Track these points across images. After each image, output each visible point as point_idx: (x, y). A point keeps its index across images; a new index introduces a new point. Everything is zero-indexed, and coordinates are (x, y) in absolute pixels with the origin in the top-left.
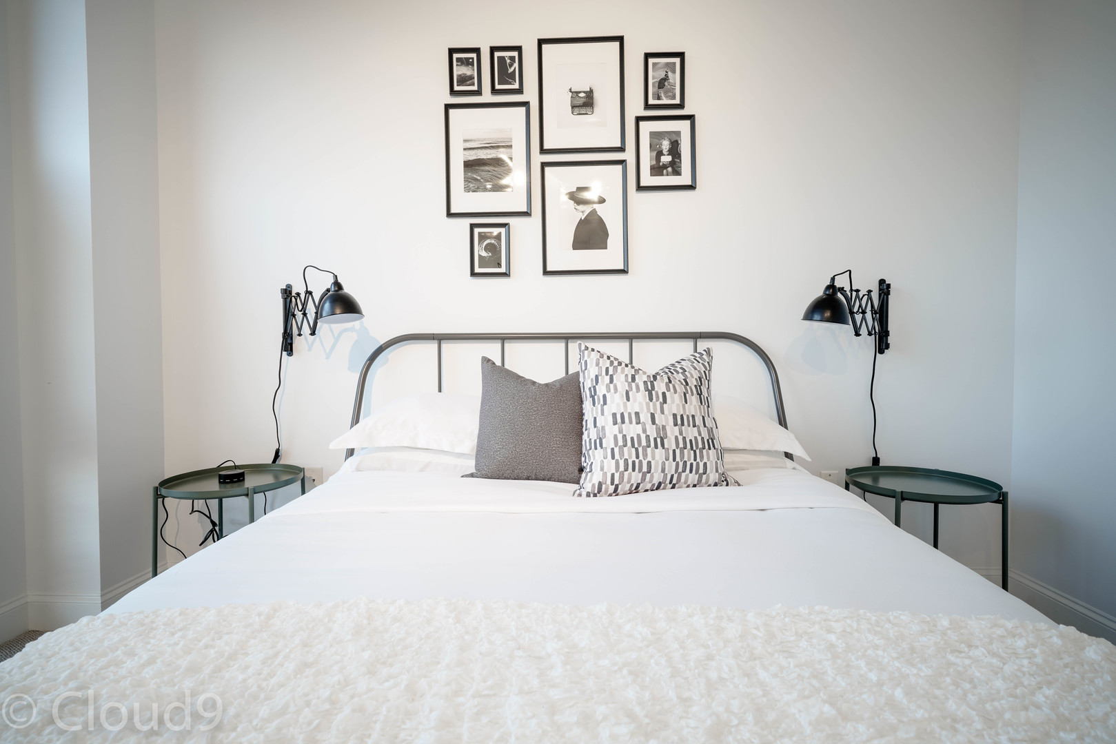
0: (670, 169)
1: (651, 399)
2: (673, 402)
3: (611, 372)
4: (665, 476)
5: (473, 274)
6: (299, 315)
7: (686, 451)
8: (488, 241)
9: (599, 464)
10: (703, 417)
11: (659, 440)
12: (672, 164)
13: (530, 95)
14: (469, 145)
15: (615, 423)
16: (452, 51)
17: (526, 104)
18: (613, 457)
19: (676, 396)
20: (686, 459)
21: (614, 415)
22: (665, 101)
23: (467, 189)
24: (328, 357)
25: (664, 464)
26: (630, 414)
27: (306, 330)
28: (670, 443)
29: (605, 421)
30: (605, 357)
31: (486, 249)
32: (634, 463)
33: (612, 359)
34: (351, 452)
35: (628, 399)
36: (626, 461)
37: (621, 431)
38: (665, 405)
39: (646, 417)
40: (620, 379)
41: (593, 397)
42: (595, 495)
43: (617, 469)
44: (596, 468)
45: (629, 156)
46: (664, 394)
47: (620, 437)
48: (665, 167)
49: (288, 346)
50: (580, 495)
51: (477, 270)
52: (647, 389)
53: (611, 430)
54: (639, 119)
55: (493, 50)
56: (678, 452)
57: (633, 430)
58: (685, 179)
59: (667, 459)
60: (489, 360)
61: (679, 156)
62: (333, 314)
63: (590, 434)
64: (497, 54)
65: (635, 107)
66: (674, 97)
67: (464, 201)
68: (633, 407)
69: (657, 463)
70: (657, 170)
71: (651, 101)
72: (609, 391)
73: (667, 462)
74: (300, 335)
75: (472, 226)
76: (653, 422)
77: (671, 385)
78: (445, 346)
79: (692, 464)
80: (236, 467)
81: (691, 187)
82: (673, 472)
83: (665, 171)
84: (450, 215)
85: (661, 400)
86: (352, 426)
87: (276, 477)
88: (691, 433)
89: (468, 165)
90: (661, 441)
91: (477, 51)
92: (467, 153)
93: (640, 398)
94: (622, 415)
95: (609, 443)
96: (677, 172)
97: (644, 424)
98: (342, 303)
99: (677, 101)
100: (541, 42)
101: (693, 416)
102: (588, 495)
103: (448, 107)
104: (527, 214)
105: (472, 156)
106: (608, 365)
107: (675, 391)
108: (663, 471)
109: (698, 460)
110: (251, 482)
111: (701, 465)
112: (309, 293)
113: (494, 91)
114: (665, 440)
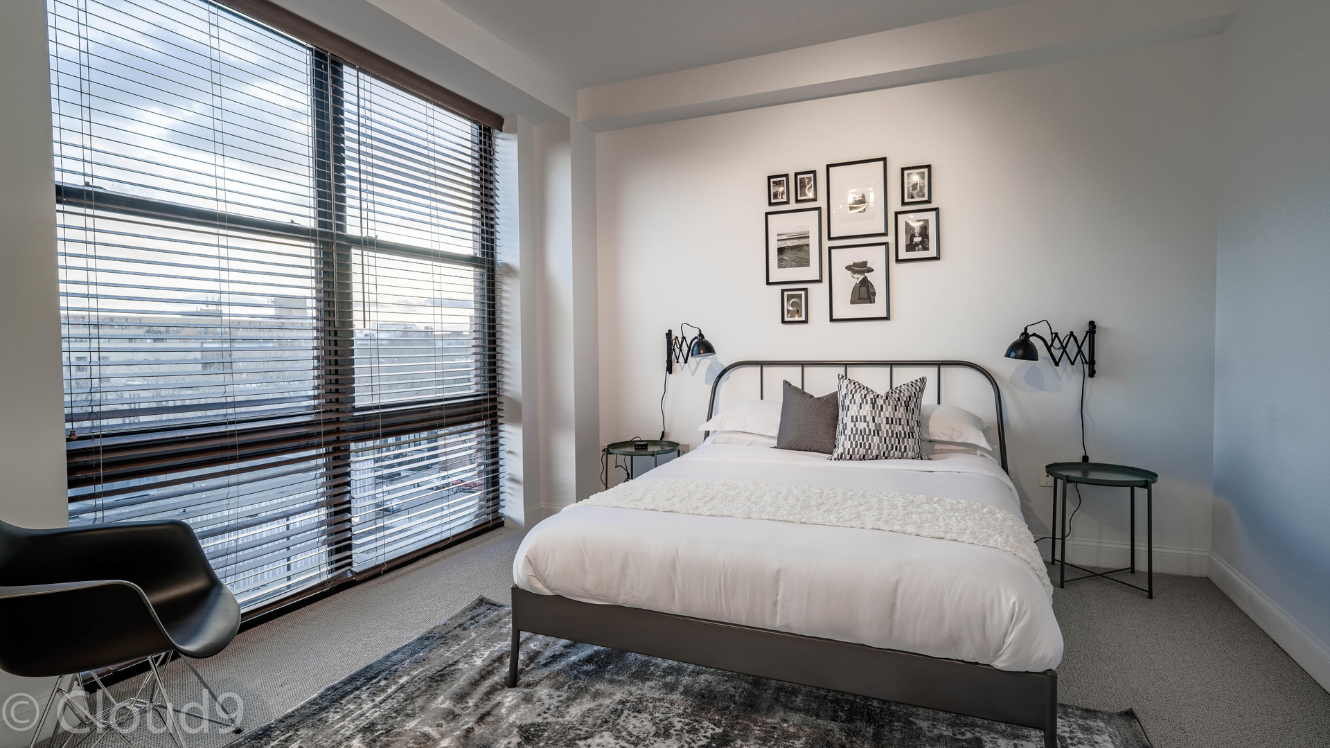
0: (920, 246)
1: (874, 409)
2: (887, 410)
3: (853, 393)
4: (880, 452)
5: (783, 322)
6: (677, 351)
7: (893, 439)
8: (793, 300)
9: (843, 444)
10: (908, 420)
11: (876, 431)
12: (922, 243)
13: (821, 202)
14: (780, 238)
15: (852, 421)
16: (769, 178)
17: (819, 209)
18: (850, 440)
19: (890, 408)
20: (893, 443)
21: (852, 417)
22: (917, 199)
23: (780, 266)
24: (693, 375)
25: (878, 445)
26: (861, 417)
27: (681, 360)
28: (883, 434)
29: (848, 420)
30: (853, 383)
31: (792, 305)
32: (861, 444)
33: (856, 384)
34: (707, 434)
35: (861, 408)
36: (857, 442)
37: (855, 426)
38: (882, 412)
39: (869, 419)
40: (858, 397)
41: (842, 406)
42: (839, 460)
43: (851, 446)
44: (841, 445)
45: (890, 239)
46: (882, 406)
47: (854, 429)
48: (917, 245)
49: (669, 369)
50: (831, 459)
51: (786, 319)
52: (872, 403)
53: (850, 425)
54: (897, 214)
55: (796, 174)
56: (887, 439)
57: (861, 425)
58: (932, 252)
59: (881, 442)
60: (788, 382)
61: (927, 237)
62: (699, 353)
63: (840, 427)
64: (799, 177)
65: (895, 205)
66: (923, 196)
67: (778, 274)
68: (863, 412)
69: (874, 444)
70: (911, 247)
71: (907, 200)
72: (851, 403)
73: (880, 444)
74: (678, 362)
75: (783, 291)
76: (874, 421)
77: (887, 401)
78: (765, 369)
79: (896, 446)
80: (641, 441)
81: (937, 258)
82: (885, 450)
83: (917, 248)
84: (768, 283)
85: (880, 409)
86: (708, 421)
87: (662, 448)
88: (898, 428)
89: (781, 251)
90: (878, 431)
91: (786, 176)
92: (780, 243)
93: (867, 408)
94: (857, 417)
95: (848, 432)
96: (926, 248)
97: (868, 423)
98: (703, 347)
99: (926, 198)
100: (828, 167)
101: (900, 419)
102: (835, 459)
103: (767, 214)
104: (820, 281)
105: (783, 244)
106: (852, 388)
107: (889, 404)
108: (878, 448)
109: (901, 444)
110: (651, 449)
111: (903, 447)
112: (684, 338)
113: (797, 201)
114: (880, 432)
